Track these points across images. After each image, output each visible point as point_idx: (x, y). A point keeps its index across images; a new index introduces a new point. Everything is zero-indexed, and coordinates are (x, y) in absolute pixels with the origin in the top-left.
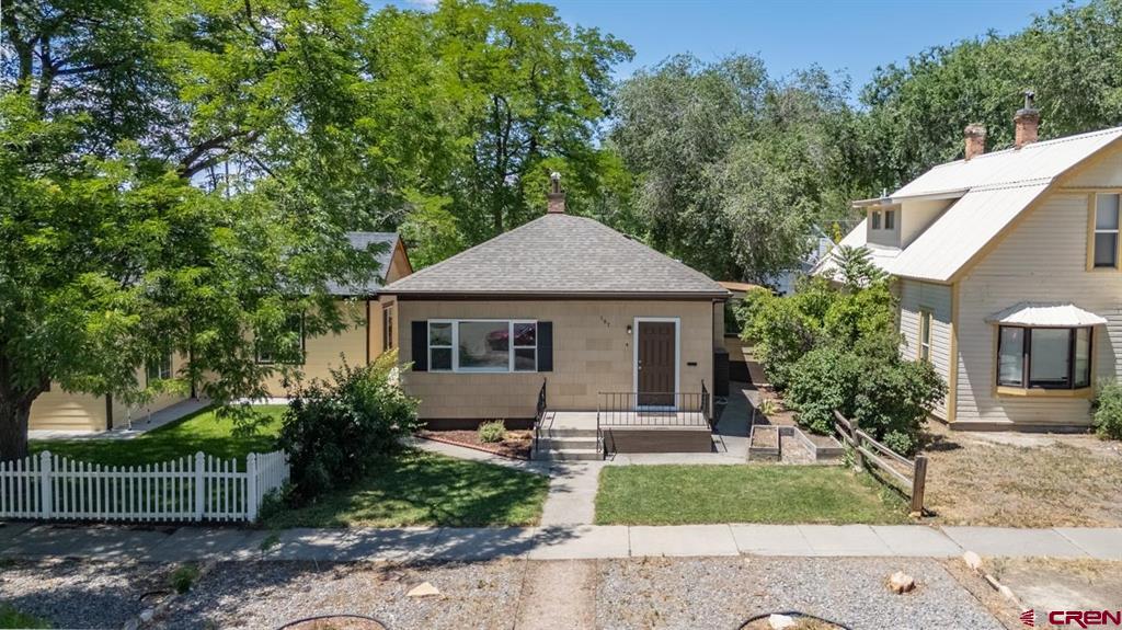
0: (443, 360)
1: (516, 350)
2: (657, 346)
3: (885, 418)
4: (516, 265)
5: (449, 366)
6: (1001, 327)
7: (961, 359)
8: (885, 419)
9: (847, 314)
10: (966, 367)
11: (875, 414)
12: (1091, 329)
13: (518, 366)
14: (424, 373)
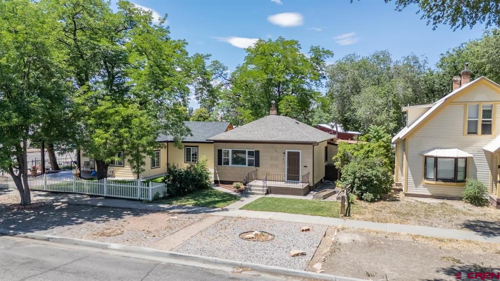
0: (227, 162)
1: (249, 160)
2: (293, 160)
4: (251, 132)
5: (228, 164)
6: (426, 157)
7: (409, 171)
8: (364, 188)
10: (411, 172)
11: (361, 185)
12: (466, 159)
13: (249, 165)
14: (221, 166)
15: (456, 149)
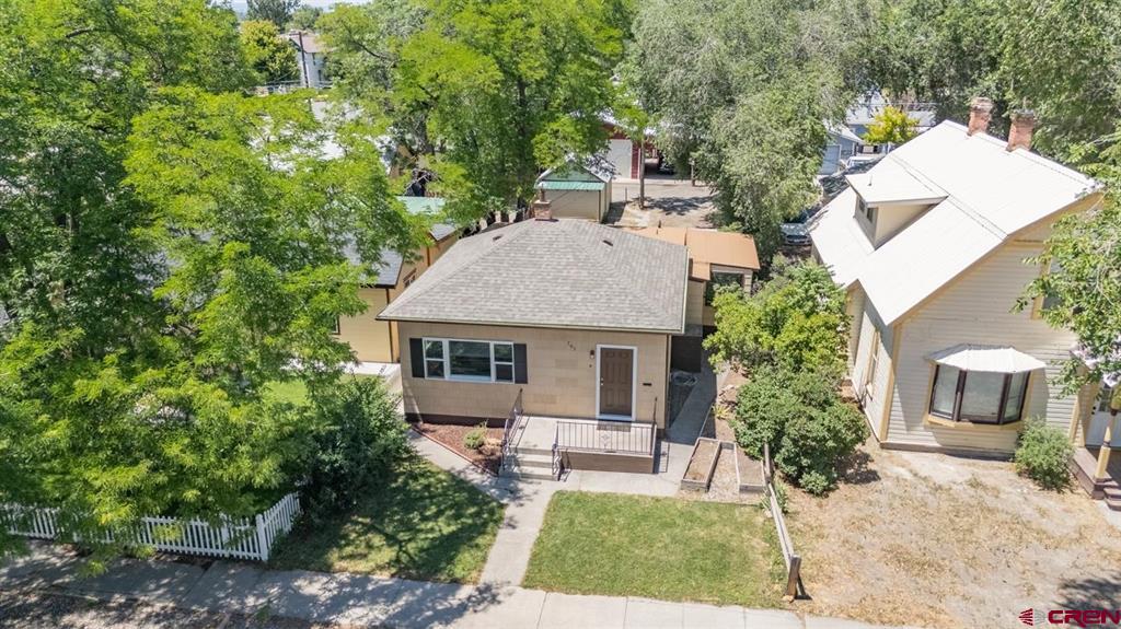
0: (437, 371)
1: (497, 365)
2: (616, 368)
3: (805, 461)
5: (442, 375)
6: (938, 366)
7: (896, 390)
9: (794, 342)
10: (901, 398)
11: (797, 455)
12: (1026, 376)
13: (499, 378)
14: (421, 379)
15: (1011, 349)
